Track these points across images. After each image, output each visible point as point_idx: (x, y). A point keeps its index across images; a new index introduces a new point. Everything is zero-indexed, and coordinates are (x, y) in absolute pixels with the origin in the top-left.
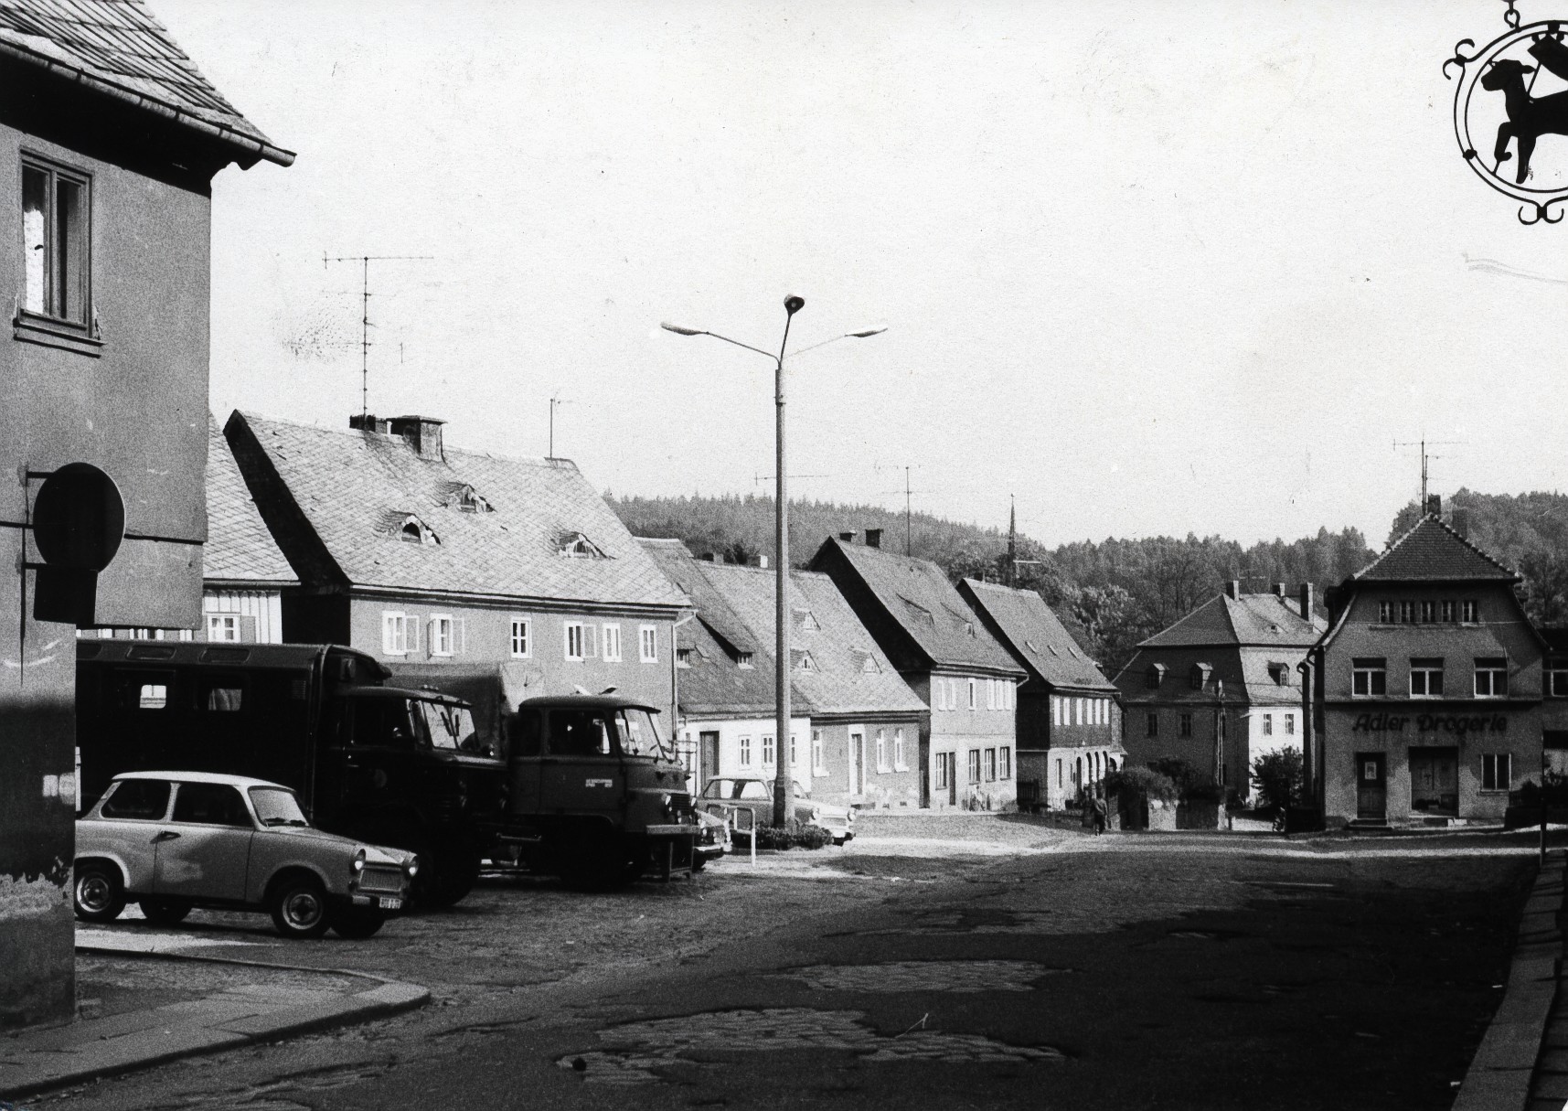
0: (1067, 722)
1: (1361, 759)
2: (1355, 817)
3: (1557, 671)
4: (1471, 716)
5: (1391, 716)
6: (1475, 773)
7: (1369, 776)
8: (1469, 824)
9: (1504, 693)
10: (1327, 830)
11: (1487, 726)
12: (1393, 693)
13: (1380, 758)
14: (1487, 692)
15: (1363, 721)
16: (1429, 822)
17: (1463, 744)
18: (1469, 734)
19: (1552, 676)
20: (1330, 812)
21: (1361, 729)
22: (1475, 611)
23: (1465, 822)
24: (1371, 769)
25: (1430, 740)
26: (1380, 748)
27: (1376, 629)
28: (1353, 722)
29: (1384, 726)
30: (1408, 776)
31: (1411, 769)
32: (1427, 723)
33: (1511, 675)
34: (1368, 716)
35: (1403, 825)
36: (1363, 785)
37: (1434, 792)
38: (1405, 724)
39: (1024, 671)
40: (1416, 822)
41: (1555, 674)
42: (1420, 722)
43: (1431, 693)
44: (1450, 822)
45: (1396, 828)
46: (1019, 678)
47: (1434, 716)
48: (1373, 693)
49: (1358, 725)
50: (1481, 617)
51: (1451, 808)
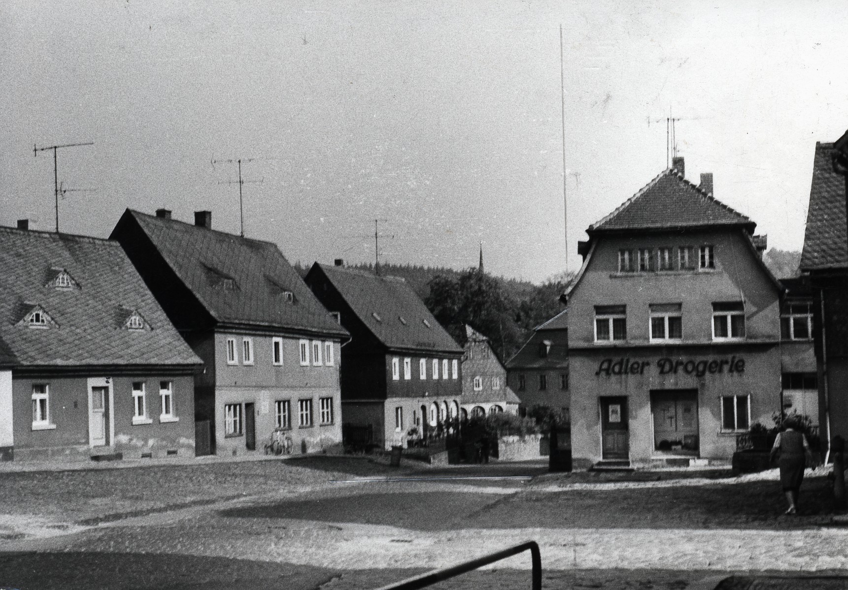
0: (408, 376)
1: (605, 402)
2: (600, 459)
3: (798, 316)
4: (710, 358)
5: (632, 361)
6: (716, 415)
7: (614, 418)
8: (710, 464)
9: (743, 335)
10: (574, 471)
11: (726, 368)
12: (635, 338)
13: (622, 401)
14: (725, 334)
15: (605, 366)
16: (671, 462)
17: (703, 385)
18: (708, 375)
19: (792, 322)
20: (575, 455)
21: (603, 374)
22: (711, 257)
23: (706, 462)
24: (614, 412)
25: (670, 383)
26: (623, 393)
27: (616, 277)
28: (596, 366)
29: (625, 370)
30: (651, 417)
31: (652, 410)
32: (667, 368)
33: (748, 318)
34: (610, 361)
35: (647, 466)
36: (607, 426)
37: (676, 432)
38: (646, 368)
39: (348, 333)
40: (658, 463)
41: (795, 320)
42: (661, 365)
43: (671, 336)
44: (691, 462)
45: (638, 469)
46: (342, 339)
47: (674, 359)
48: (615, 338)
49: (601, 369)
50: (716, 261)
51: (692, 447)
